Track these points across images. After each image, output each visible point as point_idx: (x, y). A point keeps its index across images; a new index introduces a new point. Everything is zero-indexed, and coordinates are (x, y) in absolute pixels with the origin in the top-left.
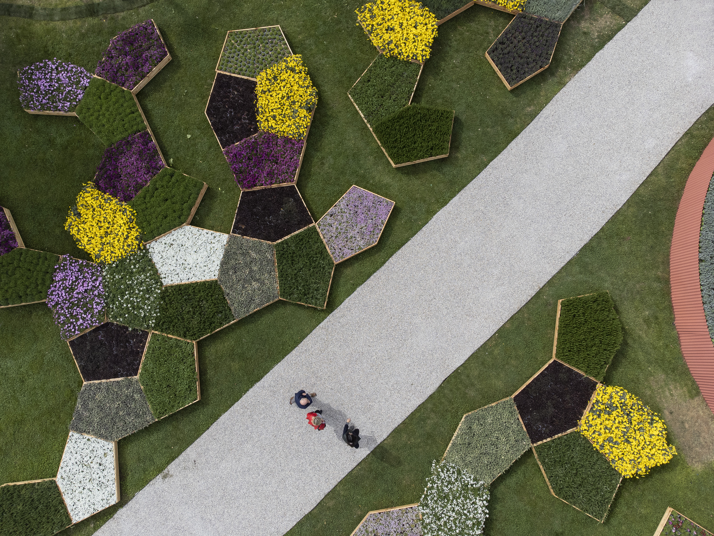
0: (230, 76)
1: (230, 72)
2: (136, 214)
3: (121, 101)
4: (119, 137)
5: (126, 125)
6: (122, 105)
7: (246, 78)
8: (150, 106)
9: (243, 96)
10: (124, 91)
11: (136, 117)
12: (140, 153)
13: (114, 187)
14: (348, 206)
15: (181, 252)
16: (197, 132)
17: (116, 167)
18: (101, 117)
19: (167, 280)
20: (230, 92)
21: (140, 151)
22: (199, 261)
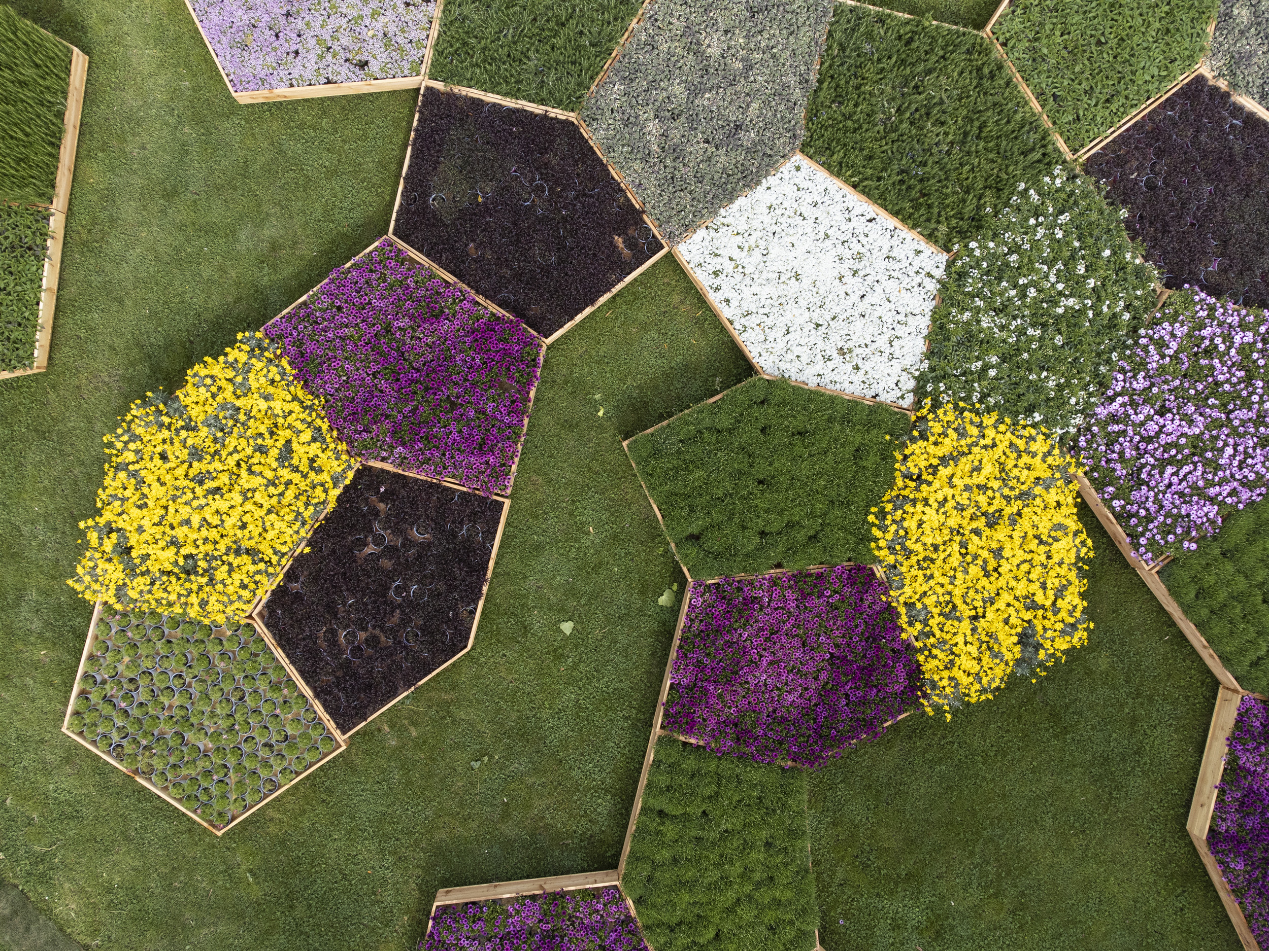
0: (317, 695)
1: (309, 709)
2: (873, 509)
3: (666, 877)
4: (754, 774)
5: (708, 791)
6: (675, 860)
7: (279, 654)
8: (604, 806)
9: (331, 609)
10: (638, 902)
11: (662, 793)
12: (732, 677)
13: (872, 638)
14: (297, 53)
15: (836, 310)
16: (537, 621)
17: (825, 692)
18: (757, 876)
19: (929, 267)
20: (357, 650)
21: (728, 683)
22: (808, 244)
